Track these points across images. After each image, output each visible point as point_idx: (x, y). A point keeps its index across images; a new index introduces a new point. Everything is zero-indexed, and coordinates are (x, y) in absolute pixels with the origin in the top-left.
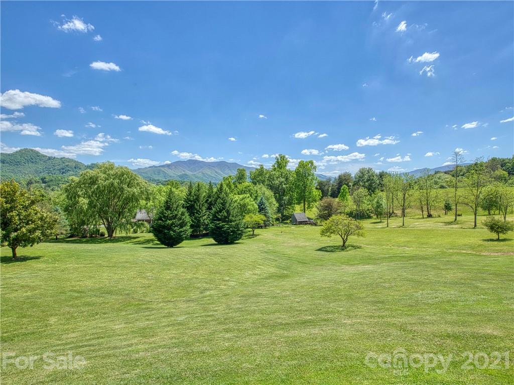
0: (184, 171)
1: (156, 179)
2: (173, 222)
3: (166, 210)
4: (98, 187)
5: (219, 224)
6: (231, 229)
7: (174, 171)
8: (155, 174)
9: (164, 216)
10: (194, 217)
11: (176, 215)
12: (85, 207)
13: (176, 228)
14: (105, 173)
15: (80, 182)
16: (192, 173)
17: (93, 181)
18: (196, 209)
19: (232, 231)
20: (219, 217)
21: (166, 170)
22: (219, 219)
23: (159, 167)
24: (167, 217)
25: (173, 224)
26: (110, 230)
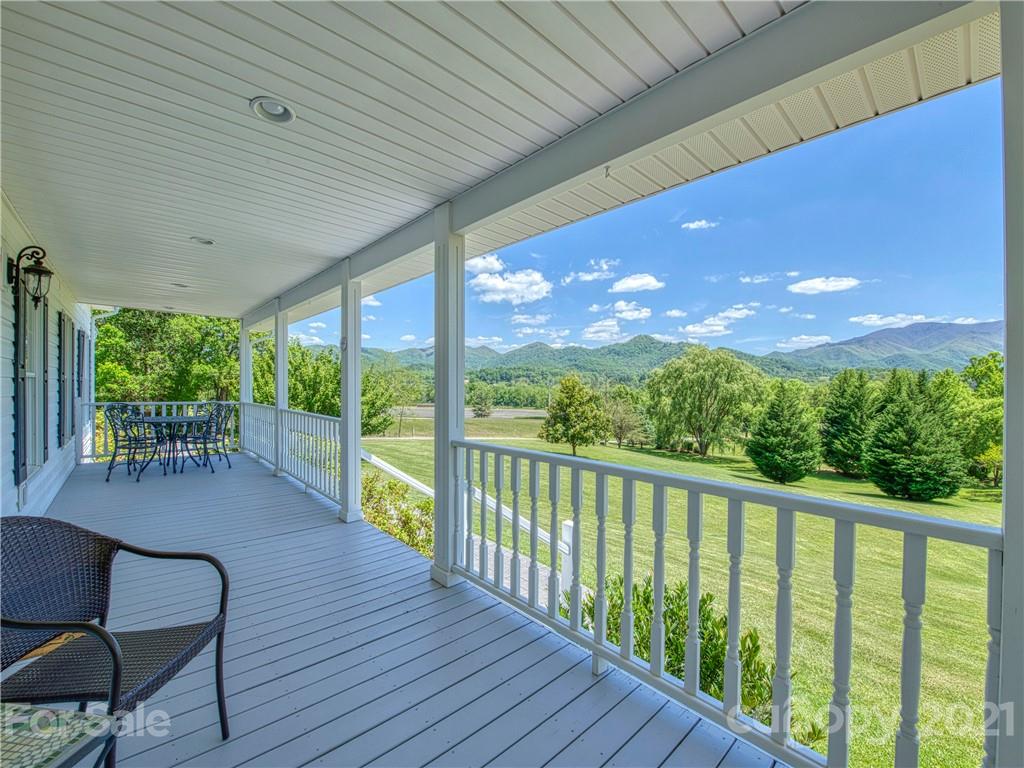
0: (899, 349)
1: (831, 367)
2: (781, 441)
3: (770, 418)
4: (684, 382)
5: (884, 455)
6: (917, 469)
7: (873, 350)
8: (829, 358)
9: (766, 429)
10: (847, 439)
11: (789, 430)
12: (668, 409)
13: (786, 451)
14: (693, 362)
15: (664, 375)
16: (919, 352)
17: (678, 374)
18: (853, 424)
19: (922, 475)
20: (888, 441)
21: (855, 349)
22: (885, 446)
23: (839, 344)
24: (772, 430)
25: (781, 442)
26: (704, 447)
